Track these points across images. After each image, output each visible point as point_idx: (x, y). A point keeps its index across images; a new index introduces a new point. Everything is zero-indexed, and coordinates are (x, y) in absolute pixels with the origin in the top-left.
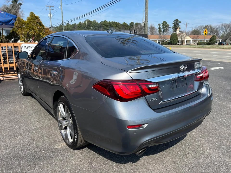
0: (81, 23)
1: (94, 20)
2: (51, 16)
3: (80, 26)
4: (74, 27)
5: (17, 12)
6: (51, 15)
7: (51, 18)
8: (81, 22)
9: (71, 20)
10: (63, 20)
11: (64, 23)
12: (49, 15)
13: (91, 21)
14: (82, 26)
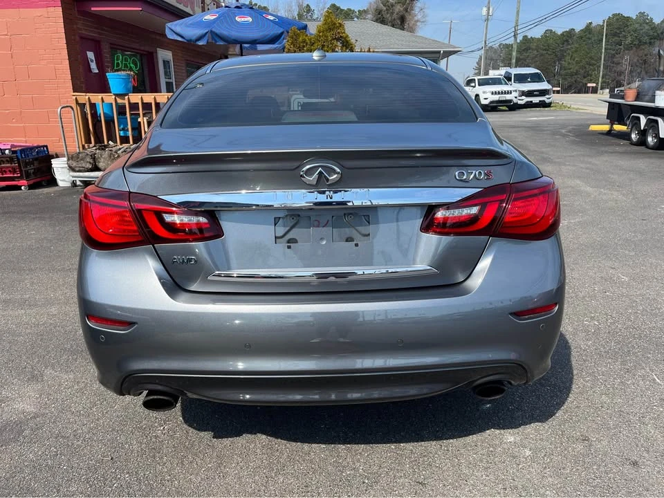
0: (594, 25)
1: (642, 14)
2: (488, 13)
3: (588, 36)
4: (567, 41)
5: (407, 11)
6: (491, 9)
7: (487, 20)
8: (591, 23)
9: (537, 20)
10: (517, 20)
11: (519, 32)
12: (485, 9)
13: (628, 18)
14: (593, 35)
